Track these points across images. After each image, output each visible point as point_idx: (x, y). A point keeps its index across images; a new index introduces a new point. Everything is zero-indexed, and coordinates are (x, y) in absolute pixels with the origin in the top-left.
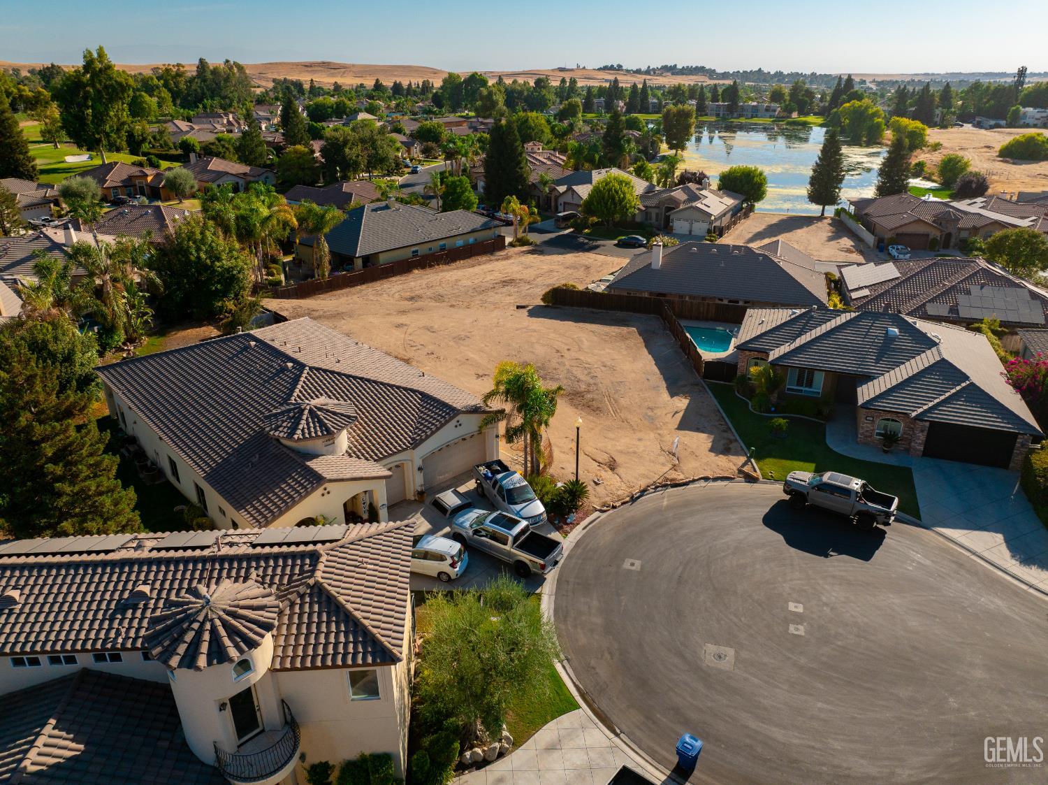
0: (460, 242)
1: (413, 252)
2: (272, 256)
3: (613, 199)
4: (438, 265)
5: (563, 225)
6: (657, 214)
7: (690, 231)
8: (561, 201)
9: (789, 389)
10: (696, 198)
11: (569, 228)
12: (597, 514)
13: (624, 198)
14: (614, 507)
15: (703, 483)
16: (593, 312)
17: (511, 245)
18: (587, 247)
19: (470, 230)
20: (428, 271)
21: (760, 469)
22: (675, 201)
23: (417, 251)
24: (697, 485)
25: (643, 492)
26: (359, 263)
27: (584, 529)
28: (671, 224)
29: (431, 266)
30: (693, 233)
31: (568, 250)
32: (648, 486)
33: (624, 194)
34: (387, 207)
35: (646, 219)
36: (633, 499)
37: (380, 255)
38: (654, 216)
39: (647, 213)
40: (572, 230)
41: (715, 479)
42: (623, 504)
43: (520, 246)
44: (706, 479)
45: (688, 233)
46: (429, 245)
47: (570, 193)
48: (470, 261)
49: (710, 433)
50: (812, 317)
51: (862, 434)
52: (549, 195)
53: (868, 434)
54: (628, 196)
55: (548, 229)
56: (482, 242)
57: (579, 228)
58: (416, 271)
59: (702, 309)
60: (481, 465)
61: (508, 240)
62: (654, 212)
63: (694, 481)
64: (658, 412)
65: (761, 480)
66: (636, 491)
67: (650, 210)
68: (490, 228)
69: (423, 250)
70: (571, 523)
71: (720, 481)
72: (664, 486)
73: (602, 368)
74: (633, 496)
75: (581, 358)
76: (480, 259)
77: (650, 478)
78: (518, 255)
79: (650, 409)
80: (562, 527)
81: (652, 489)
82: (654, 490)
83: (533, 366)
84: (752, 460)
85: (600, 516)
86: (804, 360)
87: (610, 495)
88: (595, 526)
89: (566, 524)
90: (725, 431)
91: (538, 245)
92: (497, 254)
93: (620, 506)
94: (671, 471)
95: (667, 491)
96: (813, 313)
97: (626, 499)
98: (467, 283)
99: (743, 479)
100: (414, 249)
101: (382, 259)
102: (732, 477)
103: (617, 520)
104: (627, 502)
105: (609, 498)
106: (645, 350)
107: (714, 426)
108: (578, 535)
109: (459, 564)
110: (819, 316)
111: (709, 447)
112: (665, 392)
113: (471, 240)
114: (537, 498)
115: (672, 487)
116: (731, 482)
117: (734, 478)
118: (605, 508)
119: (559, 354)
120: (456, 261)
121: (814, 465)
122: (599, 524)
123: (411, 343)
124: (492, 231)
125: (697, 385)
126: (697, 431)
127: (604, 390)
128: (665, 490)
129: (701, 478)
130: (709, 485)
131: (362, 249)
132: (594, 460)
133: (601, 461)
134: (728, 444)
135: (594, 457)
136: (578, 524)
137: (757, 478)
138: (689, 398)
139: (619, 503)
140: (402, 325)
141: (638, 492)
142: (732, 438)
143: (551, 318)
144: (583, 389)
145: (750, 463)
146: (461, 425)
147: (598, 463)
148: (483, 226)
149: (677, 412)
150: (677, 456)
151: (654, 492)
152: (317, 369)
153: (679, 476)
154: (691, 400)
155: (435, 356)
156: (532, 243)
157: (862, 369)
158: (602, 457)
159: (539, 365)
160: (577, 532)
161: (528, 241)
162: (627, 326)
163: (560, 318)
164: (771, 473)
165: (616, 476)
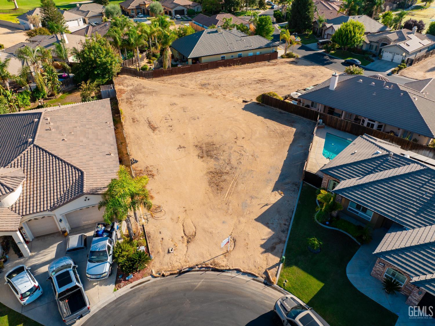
0: (251, 54)
1: (222, 57)
2: (153, 53)
3: (347, 36)
4: (234, 65)
5: (321, 47)
6: (377, 47)
7: (392, 60)
8: (327, 32)
9: (349, 209)
10: (402, 38)
11: (322, 49)
12: (150, 277)
13: (355, 36)
14: (163, 276)
15: (234, 274)
16: (280, 113)
17: (282, 57)
18: (326, 62)
19: (258, 47)
20: (228, 68)
21: (281, 275)
22: (389, 40)
23: (224, 57)
24: (229, 274)
25: (191, 269)
26: (190, 61)
27: (131, 288)
28: (381, 54)
29: (230, 66)
31: (313, 63)
32: (197, 265)
33: (355, 33)
34: (216, 32)
35: (370, 49)
36: (180, 273)
37: (202, 58)
38: (374, 48)
39: (371, 45)
40: (324, 50)
41: (244, 273)
42: (171, 274)
43: (287, 58)
44: (238, 271)
45: (390, 60)
46: (232, 54)
47: (331, 28)
48: (253, 64)
49: (273, 229)
51: (375, 271)
52: (322, 28)
53: (378, 272)
54: (358, 35)
55: (313, 48)
56: (263, 55)
57: (328, 50)
58: (221, 68)
59: (343, 124)
60: (101, 224)
61: (279, 55)
62: (375, 45)
63: (229, 270)
64: (254, 201)
65: (275, 285)
66: (186, 267)
67: (372, 44)
68: (270, 47)
69: (228, 57)
70: (128, 280)
71: (246, 276)
72: (208, 268)
73: (250, 157)
74: (181, 270)
75: (245, 146)
76: (260, 64)
77: (203, 258)
78: (282, 63)
79: (252, 197)
80: (120, 282)
81: (198, 268)
82: (199, 269)
83: (214, 146)
84: (281, 265)
85: (149, 280)
86: (359, 196)
87: (169, 264)
88: (139, 288)
89: (125, 280)
90: (283, 231)
91: (297, 58)
92: (271, 61)
93: (167, 276)
94: (222, 256)
95: (207, 272)
96: (389, 158)
97: (176, 272)
98: (240, 79)
99: (263, 280)
100: (222, 56)
101: (203, 60)
102: (257, 275)
103: (156, 288)
104: (175, 274)
105: (165, 267)
106: (287, 148)
107: (280, 224)
108: (124, 291)
109: (27, 298)
110: (393, 161)
111: (263, 242)
112: (272, 185)
113: (258, 52)
114: (108, 260)
115: (212, 270)
116: (253, 279)
117: (258, 277)
118: (158, 275)
119: (235, 140)
120: (245, 64)
121: (322, 285)
122: (144, 287)
123: (168, 117)
124: (271, 48)
125: (296, 185)
126: (267, 225)
127: (237, 175)
128: (206, 271)
129: (236, 270)
130: (237, 277)
131: (193, 54)
132: (184, 231)
133: (187, 232)
134: (276, 244)
135: (186, 229)
136: (131, 282)
137: (273, 283)
138: (283, 195)
139: (169, 273)
140: (175, 104)
141: (187, 268)
142: (283, 239)
143: (253, 113)
144: (225, 171)
145: (277, 267)
146: (89, 200)
147: (183, 235)
148: (266, 45)
149: (267, 205)
150: (237, 243)
151: (197, 271)
152: (37, 147)
153: (223, 263)
154: (283, 197)
155: (171, 128)
156: (295, 57)
157: (400, 217)
158: (190, 230)
159: (218, 146)
160: (125, 289)
161: (293, 55)
162: (292, 126)
163: (258, 113)
164: (286, 281)
165: (186, 249)
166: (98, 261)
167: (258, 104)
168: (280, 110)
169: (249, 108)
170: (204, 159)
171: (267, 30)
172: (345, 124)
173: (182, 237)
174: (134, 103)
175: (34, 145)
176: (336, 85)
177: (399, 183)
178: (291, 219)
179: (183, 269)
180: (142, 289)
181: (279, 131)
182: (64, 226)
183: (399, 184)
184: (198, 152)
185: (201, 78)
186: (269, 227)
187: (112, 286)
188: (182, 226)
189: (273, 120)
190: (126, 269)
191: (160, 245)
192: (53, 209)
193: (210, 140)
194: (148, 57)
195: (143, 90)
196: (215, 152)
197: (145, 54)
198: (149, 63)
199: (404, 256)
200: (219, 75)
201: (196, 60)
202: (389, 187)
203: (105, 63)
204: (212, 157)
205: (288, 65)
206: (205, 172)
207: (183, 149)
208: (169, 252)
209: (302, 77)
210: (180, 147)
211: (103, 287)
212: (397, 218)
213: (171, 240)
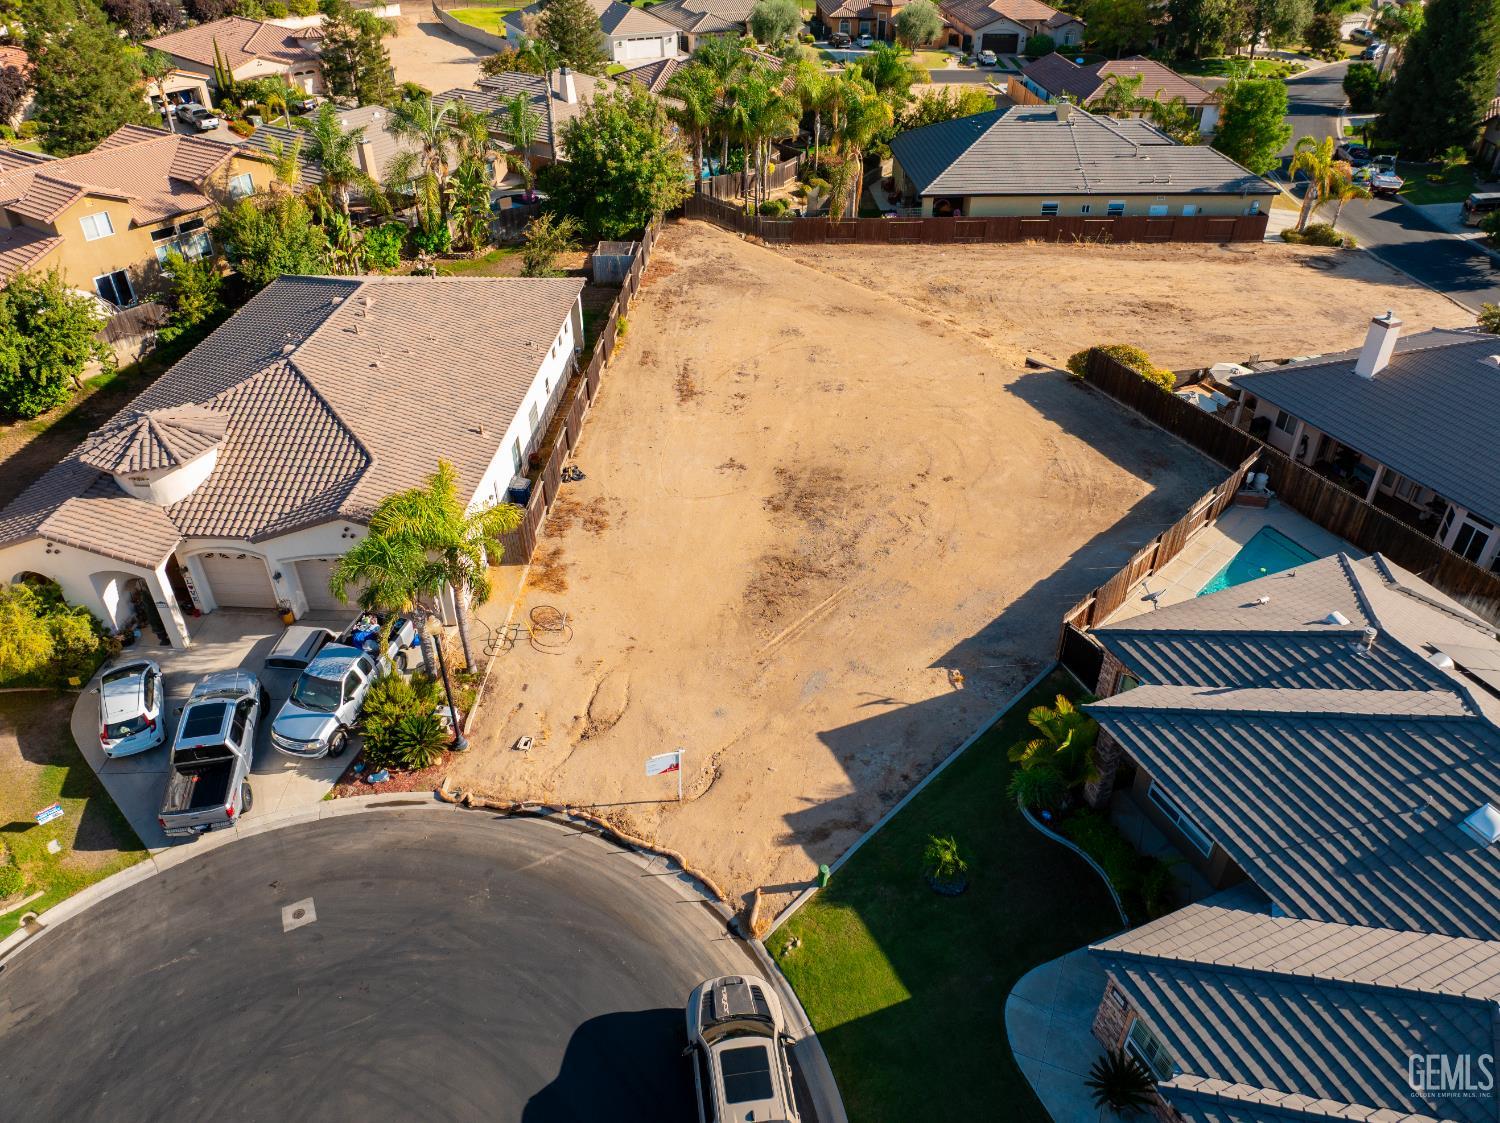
0: (1159, 208)
1: (1046, 207)
4: (1083, 241)
5: (1473, 221)
9: (1154, 793)
11: (1478, 230)
12: (429, 795)
14: (466, 803)
15: (656, 867)
16: (1136, 423)
17: (1285, 237)
18: (1463, 280)
19: (1188, 189)
20: (1058, 247)
21: (791, 922)
23: (1055, 207)
24: (642, 862)
25: (547, 812)
26: (928, 206)
27: (367, 806)
29: (1067, 239)
31: (1407, 277)
32: (569, 807)
34: (1053, 117)
36: (514, 812)
37: (973, 199)
40: (1483, 235)
41: (689, 877)
42: (488, 807)
43: (1303, 242)
44: (674, 862)
46: (1086, 201)
48: (1157, 248)
49: (856, 780)
53: (1110, 1027)
56: (1208, 217)
58: (1031, 244)
61: (1273, 228)
63: (651, 851)
64: (853, 681)
65: (758, 943)
66: (539, 797)
68: (1241, 194)
69: (1066, 208)
70: (371, 784)
71: (690, 885)
72: (594, 826)
73: (931, 542)
74: (519, 806)
75: (934, 506)
76: (1185, 248)
77: (598, 793)
78: (1273, 259)
79: (853, 666)
80: (351, 781)
81: (569, 815)
82: (568, 819)
83: (837, 484)
84: (812, 892)
85: (423, 803)
87: (498, 778)
88: (388, 813)
89: (365, 781)
90: (885, 796)
91: (1350, 250)
92: (1232, 246)
93: (476, 807)
94: (652, 807)
95: (586, 836)
96: (1360, 647)
97: (503, 805)
98: (1078, 288)
99: (730, 913)
100: (1048, 202)
101: (975, 208)
102: (720, 893)
103: (427, 827)
104: (498, 809)
105: (484, 783)
106: (1079, 543)
107: (891, 771)
108: (347, 809)
109: (118, 741)
110: (1372, 662)
111: (798, 807)
112: (944, 646)
113: (1189, 208)
114: (339, 713)
115: (603, 836)
116: (704, 903)
117: (721, 900)
118: (452, 797)
119: (916, 480)
120: (1126, 240)
121: (901, 995)
122: (401, 814)
123: (750, 369)
124: (1246, 201)
125: (1027, 667)
126: (846, 761)
127: (849, 587)
128: (584, 830)
129: (669, 856)
130: (663, 878)
131: (945, 183)
132: (591, 703)
133: (595, 713)
134: (838, 825)
135: (599, 697)
136: (376, 793)
137: (753, 933)
138: (959, 686)
139: (483, 801)
140: (796, 332)
141: (538, 805)
142: (871, 818)
143: (1035, 405)
144: (822, 566)
145: (796, 894)
146: (352, 536)
147: (583, 712)
148: (1226, 186)
149: (886, 702)
150: (719, 785)
151: (561, 822)
152: (293, 368)
153: (644, 825)
154: (958, 692)
155: (738, 402)
156: (1338, 244)
157: (1271, 864)
158: (606, 707)
159: (848, 486)
160: (354, 803)
161: (1331, 236)
162: (1147, 476)
163: (1049, 410)
164: (794, 944)
165: (566, 754)
166: (310, 706)
167: (1072, 379)
168: (1140, 415)
169: (1035, 389)
170: (780, 514)
171: (1259, 131)
173: (576, 718)
174: (679, 309)
175: (289, 363)
176: (1384, 363)
177: (1336, 742)
178: (936, 766)
179: (526, 805)
180: (392, 820)
181: (1084, 483)
182: (288, 594)
183: (1332, 747)
184: (776, 489)
185: (942, 266)
186: (847, 769)
187: (327, 786)
188: (594, 688)
189: (1091, 442)
190: (370, 748)
191: (505, 719)
192: (260, 537)
193: (837, 461)
194: (802, 175)
195: (728, 274)
196: (829, 501)
197: (792, 163)
198: (799, 194)
199: (1191, 993)
200: (1010, 265)
201: (953, 204)
202: (1288, 746)
204: (806, 513)
205: (1296, 268)
206: (757, 554)
207: (736, 471)
208: (515, 747)
209: (1322, 320)
210: (731, 464)
211: (305, 779)
212: (1260, 862)
213: (541, 715)
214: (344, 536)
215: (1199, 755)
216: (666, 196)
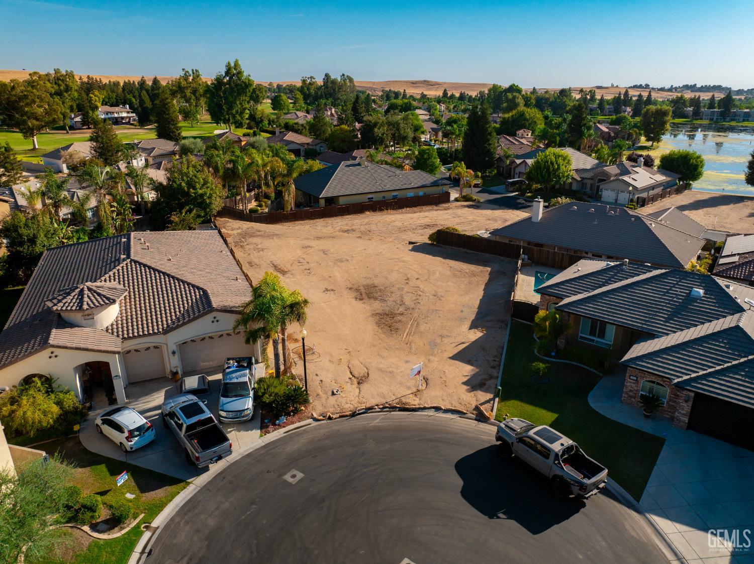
0: (411, 194)
1: (369, 198)
2: (265, 193)
3: (548, 169)
4: (387, 210)
5: (511, 189)
6: (592, 185)
7: (616, 200)
8: (517, 170)
9: (581, 337)
10: (626, 172)
11: (515, 192)
12: (310, 421)
13: (559, 168)
14: (330, 418)
15: (431, 413)
16: (466, 252)
17: (456, 200)
18: (520, 206)
19: (420, 185)
20: (378, 213)
21: (498, 410)
22: (607, 174)
23: (372, 198)
24: (424, 413)
25: (369, 409)
26: (322, 202)
27: (285, 433)
28: (600, 193)
29: (381, 210)
30: (618, 202)
31: (503, 207)
32: (377, 405)
33: (559, 165)
34: (359, 164)
35: (582, 189)
36: (354, 415)
37: (340, 198)
38: (589, 186)
39: (583, 183)
40: (517, 193)
41: (447, 411)
42: (341, 417)
43: (463, 201)
44: (437, 409)
45: (614, 201)
46: (384, 194)
47: (524, 164)
50: (622, 270)
51: (626, 393)
52: (510, 166)
53: (631, 394)
54: (563, 168)
55: (500, 191)
56: (429, 195)
57: (522, 194)
58: (368, 213)
59: (557, 258)
60: (233, 359)
61: (452, 197)
62: (589, 182)
63: (425, 408)
64: (446, 340)
65: (492, 420)
66: (360, 408)
67: (585, 181)
68: (438, 186)
69: (377, 197)
70: (279, 425)
71: (450, 414)
72: (393, 408)
73: (431, 297)
74: (356, 412)
75: (422, 286)
76: (425, 208)
77: (385, 398)
78: (457, 207)
79: (442, 336)
80: (267, 427)
81: (380, 408)
82: (380, 410)
83: (377, 288)
84: (497, 400)
85: (310, 424)
86: (591, 309)
87: (336, 406)
88: (298, 432)
89: (274, 424)
90: (493, 367)
91: (479, 202)
92: (441, 205)
93: (336, 418)
94: (411, 396)
95: (392, 413)
96: (624, 267)
97: (348, 413)
98: (398, 224)
99: (474, 416)
100: (370, 196)
101: (342, 201)
102: (465, 412)
103: (321, 431)
104: (346, 416)
105: (331, 410)
106: (483, 287)
107: (488, 361)
108: (275, 437)
109: (136, 439)
110: (631, 270)
111: (465, 379)
112: (468, 324)
113: (421, 193)
114: (251, 395)
115: (399, 411)
116: (460, 417)
117: (466, 414)
118: (321, 417)
119: (407, 281)
120: (403, 208)
121: (556, 415)
122: (304, 430)
123: (301, 260)
124: (440, 188)
125: (502, 322)
126: (469, 362)
127: (416, 315)
128: (391, 412)
129: (433, 408)
130: (437, 415)
131: (326, 193)
132: (351, 373)
133: (356, 374)
134: (486, 380)
135: (352, 370)
136: (284, 427)
137: (489, 418)
138: (485, 332)
139: (338, 415)
140: (309, 247)
141: (363, 409)
142: (495, 374)
143: (427, 254)
144: (399, 312)
145: (492, 402)
146: (217, 321)
147: (351, 376)
148: (432, 183)
149: (463, 343)
150: (429, 382)
151: (379, 412)
152: (136, 262)
153: (414, 402)
154: (485, 334)
155: (309, 271)
156: (475, 200)
157: (648, 325)
158: (360, 371)
159: (382, 288)
160: (275, 435)
161: (472, 198)
162: (486, 266)
163: (434, 254)
164: (506, 415)
165: (357, 390)
166: (236, 396)
167: (431, 244)
168: (465, 250)
169: (420, 249)
170: (364, 301)
171: (431, 165)
172: (560, 257)
173: (350, 378)
174: (247, 247)
175: (132, 260)
176: (540, 216)
178: (501, 355)
179: (359, 410)
180: (301, 434)
181: (467, 271)
182: (174, 363)
183: (641, 290)
184: (353, 294)
185: (340, 224)
186: (472, 365)
187: (257, 432)
188: (347, 368)
189: (457, 260)
190: (277, 405)
191: (320, 387)
192: (166, 331)
193: (368, 282)
194: (257, 198)
195: (258, 233)
196: (379, 293)
197: (253, 193)
198: (260, 206)
199: (659, 359)
200: (366, 220)
201: (331, 201)
202: (628, 294)
203: (202, 196)
204: (375, 299)
205: (467, 209)
206: (369, 314)
207: (332, 292)
208: (333, 394)
209: (488, 222)
210: (327, 290)
211: (243, 433)
212: (644, 326)
213: (333, 381)
214: (213, 322)
215: (603, 307)
216: (217, 204)
